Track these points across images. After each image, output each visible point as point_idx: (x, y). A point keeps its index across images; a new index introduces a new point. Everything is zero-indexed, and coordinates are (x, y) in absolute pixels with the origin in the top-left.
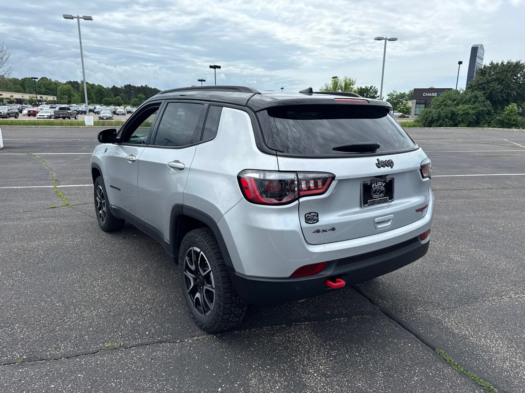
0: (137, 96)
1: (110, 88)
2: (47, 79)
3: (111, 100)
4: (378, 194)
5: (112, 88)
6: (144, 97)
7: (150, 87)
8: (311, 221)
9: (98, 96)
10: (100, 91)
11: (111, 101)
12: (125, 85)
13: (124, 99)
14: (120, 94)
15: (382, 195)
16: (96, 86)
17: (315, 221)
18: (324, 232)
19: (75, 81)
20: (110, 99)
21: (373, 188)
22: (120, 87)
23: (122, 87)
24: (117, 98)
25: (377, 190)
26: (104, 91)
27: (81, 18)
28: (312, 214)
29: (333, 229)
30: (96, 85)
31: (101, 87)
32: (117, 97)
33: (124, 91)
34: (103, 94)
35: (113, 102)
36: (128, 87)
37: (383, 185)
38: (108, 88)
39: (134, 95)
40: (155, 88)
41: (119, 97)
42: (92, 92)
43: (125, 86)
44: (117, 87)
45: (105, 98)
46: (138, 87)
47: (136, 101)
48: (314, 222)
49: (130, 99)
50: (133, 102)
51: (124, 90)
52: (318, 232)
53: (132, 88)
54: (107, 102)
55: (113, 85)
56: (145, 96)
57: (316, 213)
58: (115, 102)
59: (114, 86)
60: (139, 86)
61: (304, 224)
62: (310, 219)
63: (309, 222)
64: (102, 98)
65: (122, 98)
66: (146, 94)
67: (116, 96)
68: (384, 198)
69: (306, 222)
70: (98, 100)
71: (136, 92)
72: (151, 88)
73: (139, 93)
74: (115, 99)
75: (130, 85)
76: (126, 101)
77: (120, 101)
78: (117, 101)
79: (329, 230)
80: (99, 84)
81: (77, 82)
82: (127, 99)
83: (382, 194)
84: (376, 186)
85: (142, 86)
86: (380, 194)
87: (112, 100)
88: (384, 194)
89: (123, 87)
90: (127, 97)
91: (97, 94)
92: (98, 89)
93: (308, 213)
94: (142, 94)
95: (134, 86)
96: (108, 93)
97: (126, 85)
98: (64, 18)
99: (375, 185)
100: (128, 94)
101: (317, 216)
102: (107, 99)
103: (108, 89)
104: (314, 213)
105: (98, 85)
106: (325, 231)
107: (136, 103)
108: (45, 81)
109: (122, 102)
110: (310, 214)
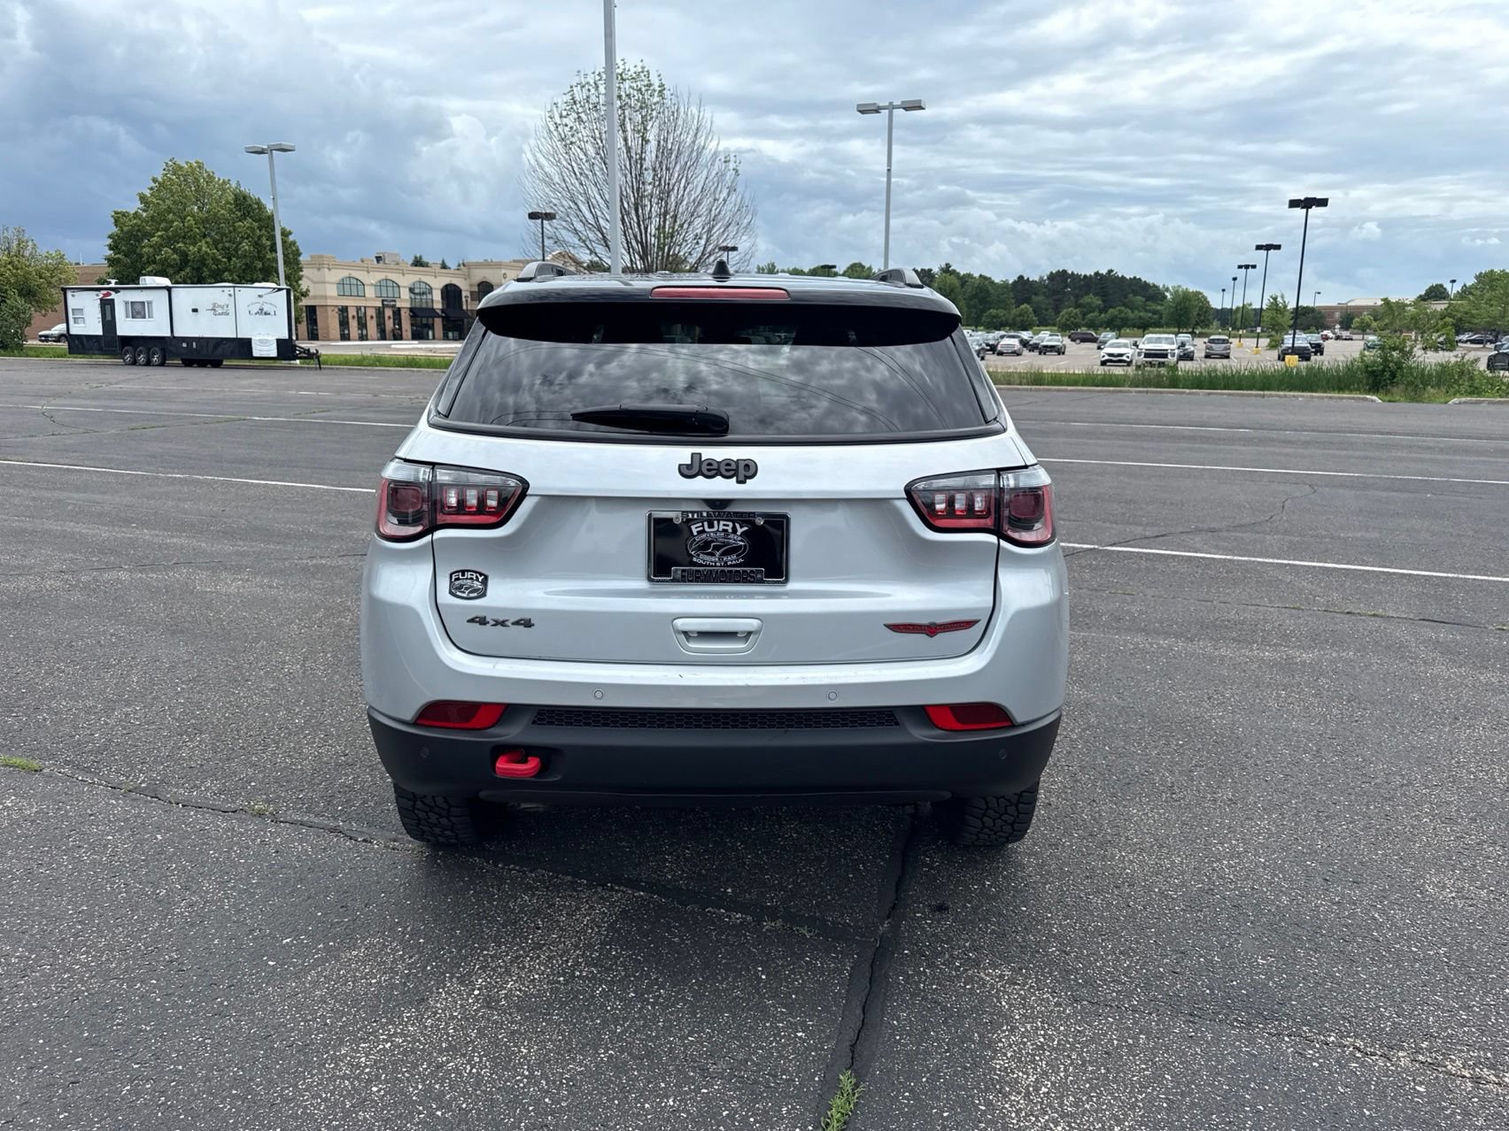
0: (1081, 301)
1: (1011, 282)
2: (863, 267)
3: (1004, 315)
4: (718, 554)
5: (1015, 282)
6: (1100, 302)
7: (1120, 276)
8: (464, 592)
9: (975, 307)
10: (981, 292)
11: (1003, 319)
12: (1051, 273)
13: (1044, 311)
14: (1033, 297)
15: (731, 559)
16: (975, 278)
17: (475, 595)
18: (499, 627)
19: (926, 268)
20: (1001, 312)
21: (695, 534)
22: (1037, 279)
23: (1041, 278)
24: (1022, 310)
25: (713, 541)
26: (992, 291)
27: (898, 107)
28: (468, 575)
29: (528, 624)
30: (976, 275)
31: (987, 282)
32: (1022, 306)
33: (1044, 290)
34: (988, 299)
35: (1010, 321)
36: (1060, 277)
37: (740, 531)
38: (1004, 282)
39: (1072, 298)
40: (1135, 278)
41: (1028, 306)
42: (960, 297)
43: (1052, 277)
44: (1028, 279)
45: (991, 311)
46: (1085, 276)
47: (1073, 314)
48: (471, 595)
49: (1057, 311)
50: (1064, 320)
51: (1046, 287)
52: (480, 624)
53: (1069, 280)
54: (995, 320)
55: (1018, 276)
56: (1104, 301)
57: (481, 574)
58: (1014, 319)
59: (1021, 277)
60: (1088, 274)
61: (445, 597)
62: (461, 586)
63: (458, 593)
64: (983, 311)
65: (1033, 310)
66: (1104, 296)
67: (1019, 303)
68: (748, 569)
69: (451, 593)
70: (973, 315)
71: (1077, 292)
72: (1123, 276)
73: (1087, 293)
74: (1015, 311)
75: (1064, 271)
76: (1047, 317)
77: (1028, 316)
78: (1021, 318)
79: (513, 624)
80: (983, 274)
81: (930, 270)
82: (1050, 310)
83: (734, 557)
84: (707, 529)
85: (1097, 274)
86: (724, 554)
87: (1007, 316)
88: (742, 558)
89: (1045, 278)
90: (1050, 306)
91: (971, 300)
92: (976, 285)
93: (458, 572)
94: (1095, 295)
95: (1076, 273)
96: (1002, 297)
97: (1054, 272)
98: (860, 111)
99: (703, 526)
100: (1056, 297)
101: (485, 582)
102: (993, 311)
103: (1005, 285)
104: (476, 572)
105: (981, 276)
106: (503, 623)
107: (1072, 322)
108: (857, 271)
109: (1033, 321)
110: (463, 575)
